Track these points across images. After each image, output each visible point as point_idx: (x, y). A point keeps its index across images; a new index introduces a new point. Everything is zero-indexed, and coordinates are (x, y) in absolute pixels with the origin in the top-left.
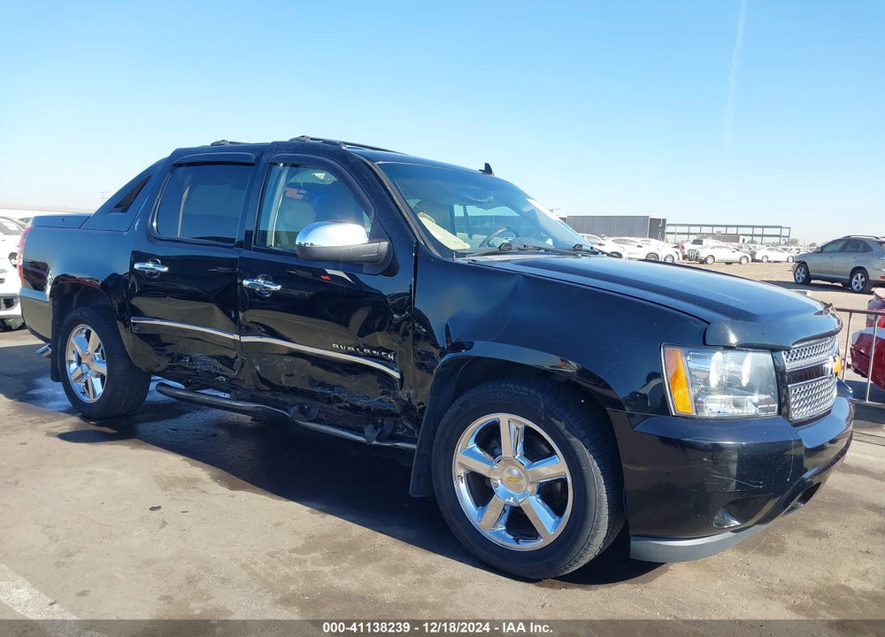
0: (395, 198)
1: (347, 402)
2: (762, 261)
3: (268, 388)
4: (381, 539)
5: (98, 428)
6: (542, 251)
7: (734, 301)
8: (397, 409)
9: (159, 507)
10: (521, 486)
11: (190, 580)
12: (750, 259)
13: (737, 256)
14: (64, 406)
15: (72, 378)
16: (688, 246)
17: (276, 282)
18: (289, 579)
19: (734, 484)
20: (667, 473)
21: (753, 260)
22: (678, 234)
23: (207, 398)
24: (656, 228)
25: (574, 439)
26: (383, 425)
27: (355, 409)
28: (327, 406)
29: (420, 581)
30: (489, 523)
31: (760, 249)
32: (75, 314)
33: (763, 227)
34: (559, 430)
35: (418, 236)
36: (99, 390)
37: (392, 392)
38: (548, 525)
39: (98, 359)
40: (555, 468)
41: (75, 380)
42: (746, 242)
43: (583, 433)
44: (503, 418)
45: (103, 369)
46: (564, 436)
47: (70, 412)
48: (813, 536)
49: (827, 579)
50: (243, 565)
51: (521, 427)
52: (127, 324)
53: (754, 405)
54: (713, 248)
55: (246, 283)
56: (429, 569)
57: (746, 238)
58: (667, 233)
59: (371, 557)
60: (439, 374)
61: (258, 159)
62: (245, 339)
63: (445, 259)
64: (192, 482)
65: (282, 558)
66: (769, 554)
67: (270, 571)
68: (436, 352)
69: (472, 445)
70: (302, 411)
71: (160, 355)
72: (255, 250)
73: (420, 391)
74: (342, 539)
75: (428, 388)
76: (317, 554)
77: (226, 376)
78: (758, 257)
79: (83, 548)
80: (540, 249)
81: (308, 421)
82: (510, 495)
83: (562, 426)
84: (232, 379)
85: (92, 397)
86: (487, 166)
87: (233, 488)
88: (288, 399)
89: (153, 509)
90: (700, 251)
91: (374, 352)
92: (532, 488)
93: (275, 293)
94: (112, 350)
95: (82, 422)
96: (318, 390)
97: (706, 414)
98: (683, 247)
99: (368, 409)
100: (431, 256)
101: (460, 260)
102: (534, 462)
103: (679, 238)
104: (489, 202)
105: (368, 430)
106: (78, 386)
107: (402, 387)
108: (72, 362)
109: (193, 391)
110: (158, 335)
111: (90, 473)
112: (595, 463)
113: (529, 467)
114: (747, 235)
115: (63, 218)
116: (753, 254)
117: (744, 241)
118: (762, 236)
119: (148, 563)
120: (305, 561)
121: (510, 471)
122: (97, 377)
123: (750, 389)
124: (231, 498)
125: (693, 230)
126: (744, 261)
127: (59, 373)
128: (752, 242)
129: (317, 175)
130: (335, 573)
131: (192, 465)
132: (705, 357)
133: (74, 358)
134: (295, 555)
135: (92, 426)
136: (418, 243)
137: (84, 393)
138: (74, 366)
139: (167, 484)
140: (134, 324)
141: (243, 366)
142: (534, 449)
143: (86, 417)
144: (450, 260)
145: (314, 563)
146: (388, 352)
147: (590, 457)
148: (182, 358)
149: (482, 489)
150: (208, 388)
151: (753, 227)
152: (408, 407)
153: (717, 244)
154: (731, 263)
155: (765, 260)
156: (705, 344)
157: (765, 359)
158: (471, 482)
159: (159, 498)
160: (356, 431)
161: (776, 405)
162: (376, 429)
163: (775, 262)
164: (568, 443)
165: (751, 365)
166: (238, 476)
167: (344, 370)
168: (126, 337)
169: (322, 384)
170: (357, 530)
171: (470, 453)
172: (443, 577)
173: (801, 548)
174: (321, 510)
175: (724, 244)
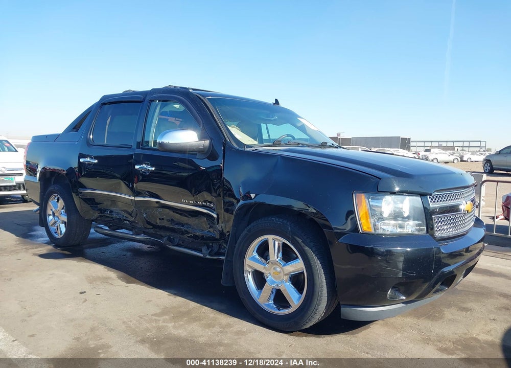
0: (215, 116)
1: (191, 233)
2: (467, 161)
3: (152, 227)
4: (205, 309)
5: (61, 252)
6: (300, 145)
7: (400, 168)
8: (217, 236)
9: (85, 292)
10: (280, 277)
11: (92, 330)
12: (459, 160)
13: (451, 158)
14: (46, 240)
15: (50, 224)
16: (422, 153)
17: (152, 166)
18: (148, 330)
19: (401, 273)
20: (363, 269)
21: (462, 161)
22: (418, 147)
23: (120, 234)
24: (405, 143)
25: (307, 248)
26: (213, 247)
27: (196, 237)
28: (181, 236)
29: (222, 332)
30: (264, 299)
31: (466, 154)
32: (51, 188)
33: (469, 142)
34: (298, 243)
35: (226, 136)
36: (63, 230)
37: (214, 226)
38: (295, 299)
39: (63, 213)
40: (298, 265)
41: (52, 225)
42: (459, 150)
43: (312, 244)
44: (270, 238)
45: (65, 218)
46: (301, 247)
47: (48, 243)
48: (462, 310)
49: (465, 334)
50: (124, 322)
51: (281, 243)
52: (77, 193)
53: (410, 227)
54: (437, 154)
55: (137, 167)
56: (229, 326)
57: (459, 148)
58: (411, 146)
59: (196, 319)
60: (237, 214)
61: (145, 99)
62: (137, 199)
63: (240, 149)
64: (106, 280)
65: (146, 319)
66: (432, 320)
67: (138, 325)
68: (235, 201)
69: (255, 254)
70: (170, 240)
71: (94, 209)
72: (142, 148)
73: (227, 224)
74: (183, 309)
75: (231, 223)
76: (167, 317)
77: (129, 221)
78: (465, 159)
79: (38, 312)
80: (299, 144)
81: (173, 246)
82: (274, 282)
83: (300, 241)
84: (132, 222)
85: (60, 235)
86: (276, 100)
87: (128, 282)
88: (162, 233)
89: (81, 293)
90: (429, 156)
91: (203, 203)
92: (286, 278)
93: (152, 172)
94: (70, 209)
95: (53, 248)
96: (176, 227)
97: (380, 232)
98: (419, 154)
99: (203, 236)
100: (232, 147)
101: (248, 149)
102: (287, 262)
103: (418, 149)
104: (274, 120)
105: (204, 249)
106: (53, 229)
107: (218, 222)
108: (50, 215)
109: (114, 230)
110: (94, 199)
111: (51, 275)
112: (319, 262)
113: (284, 266)
114: (459, 147)
115: (46, 136)
116: (462, 157)
117: (458, 150)
118: (469, 147)
119: (72, 320)
120: (159, 320)
121: (274, 269)
122: (62, 223)
123: (408, 218)
124: (126, 288)
125: (427, 144)
126: (456, 161)
127: (43, 222)
128: (463, 150)
129: (175, 106)
130: (174, 327)
131: (108, 270)
132: (378, 199)
133: (51, 213)
134: (154, 317)
135: (59, 251)
136: (226, 140)
137: (56, 233)
138: (51, 217)
139: (92, 280)
140: (81, 193)
141: (137, 214)
142: (287, 255)
143: (56, 246)
144: (243, 149)
145: (164, 322)
146: (210, 202)
147: (315, 258)
148: (106, 211)
149: (260, 279)
150: (122, 229)
151: (463, 142)
152: (222, 234)
153: (440, 152)
154: (448, 163)
155: (469, 160)
156: (378, 191)
157: (417, 200)
158: (255, 276)
159: (86, 287)
160: (199, 251)
161: (425, 228)
162: (208, 249)
163: (476, 161)
164: (303, 250)
165: (408, 204)
166: (133, 276)
167: (190, 215)
168: (77, 200)
169: (178, 224)
170: (193, 305)
171: (253, 259)
172: (235, 330)
173: (453, 317)
174: (175, 294)
175: (444, 152)
